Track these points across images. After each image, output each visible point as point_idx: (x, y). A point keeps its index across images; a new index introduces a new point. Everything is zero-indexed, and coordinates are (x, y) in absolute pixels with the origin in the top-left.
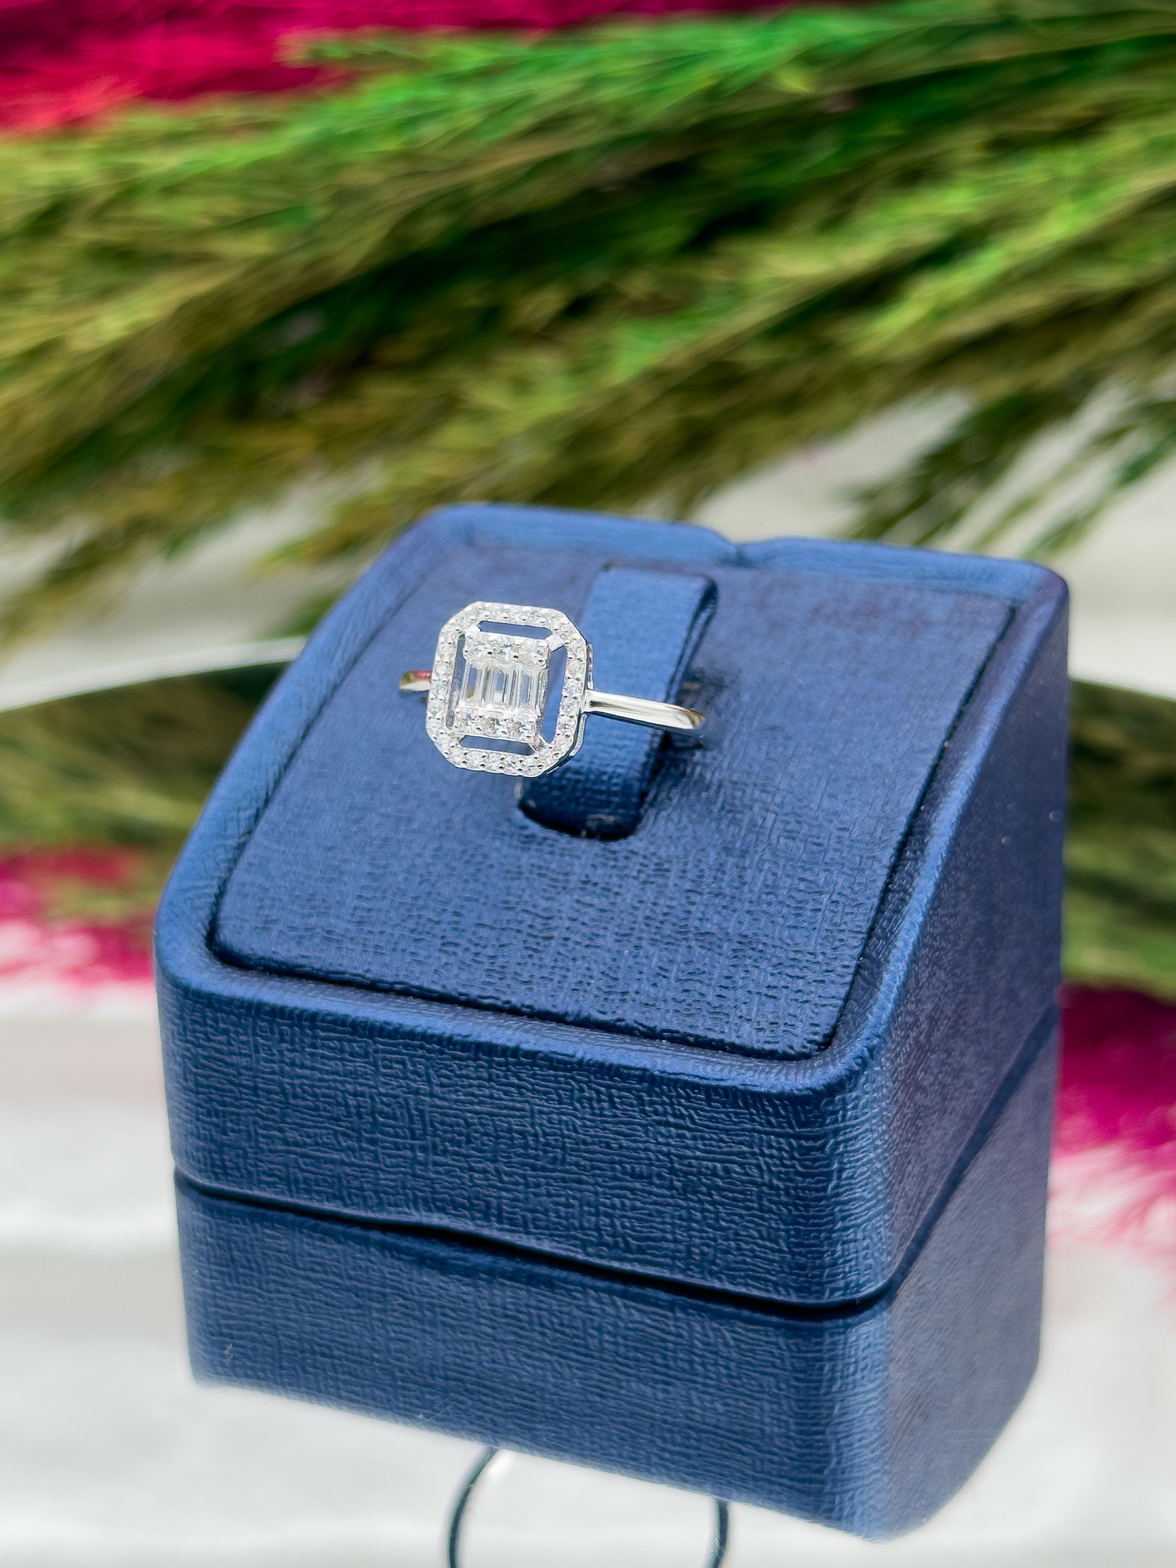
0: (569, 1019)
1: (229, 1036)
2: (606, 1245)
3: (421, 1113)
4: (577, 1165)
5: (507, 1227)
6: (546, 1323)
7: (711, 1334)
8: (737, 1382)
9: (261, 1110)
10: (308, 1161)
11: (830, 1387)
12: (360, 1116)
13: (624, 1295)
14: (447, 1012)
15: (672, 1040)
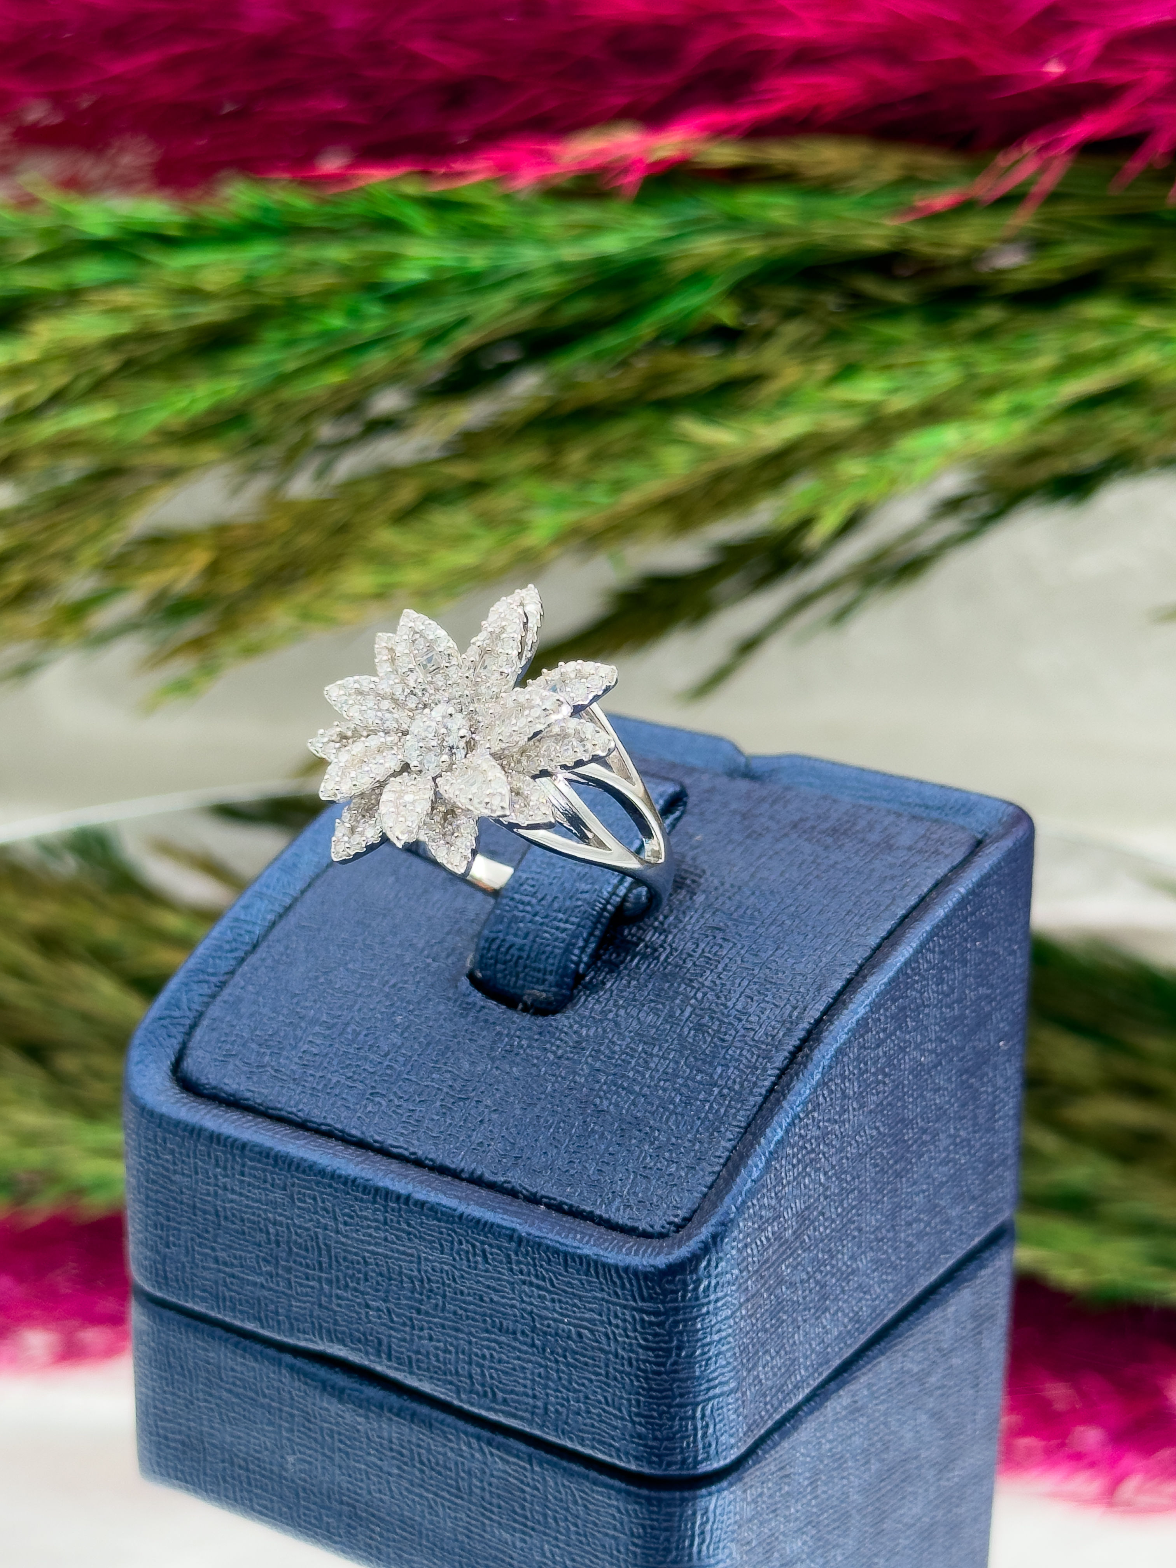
0: (464, 1176)
1: (174, 1156)
2: (477, 1394)
4: (455, 1313)
6: (425, 1460)
8: (583, 1539)
10: (234, 1281)
12: (278, 1243)
13: (489, 1443)
14: (358, 1156)
15: (549, 1206)
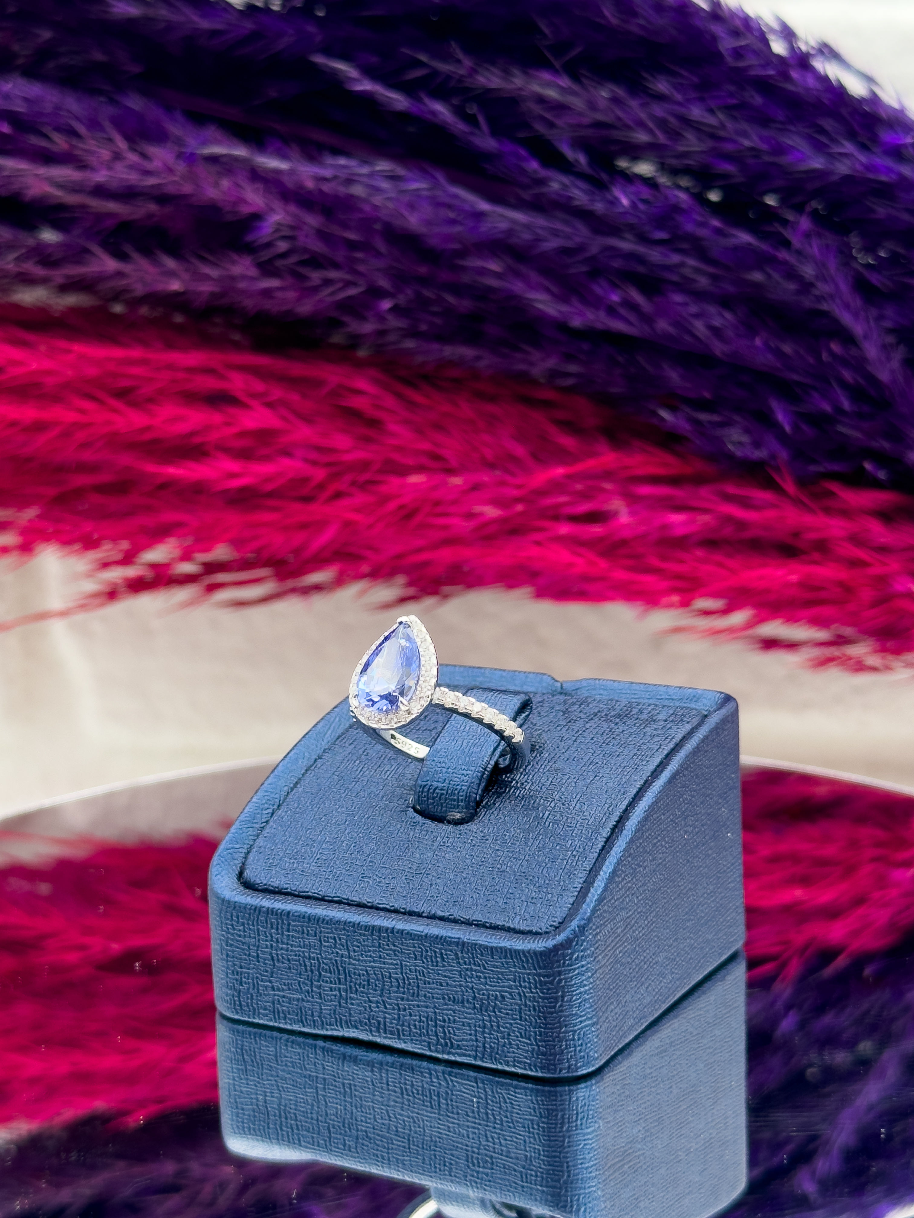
3: (344, 969)
5: (389, 1036)
9: (261, 970)
11: (562, 1128)
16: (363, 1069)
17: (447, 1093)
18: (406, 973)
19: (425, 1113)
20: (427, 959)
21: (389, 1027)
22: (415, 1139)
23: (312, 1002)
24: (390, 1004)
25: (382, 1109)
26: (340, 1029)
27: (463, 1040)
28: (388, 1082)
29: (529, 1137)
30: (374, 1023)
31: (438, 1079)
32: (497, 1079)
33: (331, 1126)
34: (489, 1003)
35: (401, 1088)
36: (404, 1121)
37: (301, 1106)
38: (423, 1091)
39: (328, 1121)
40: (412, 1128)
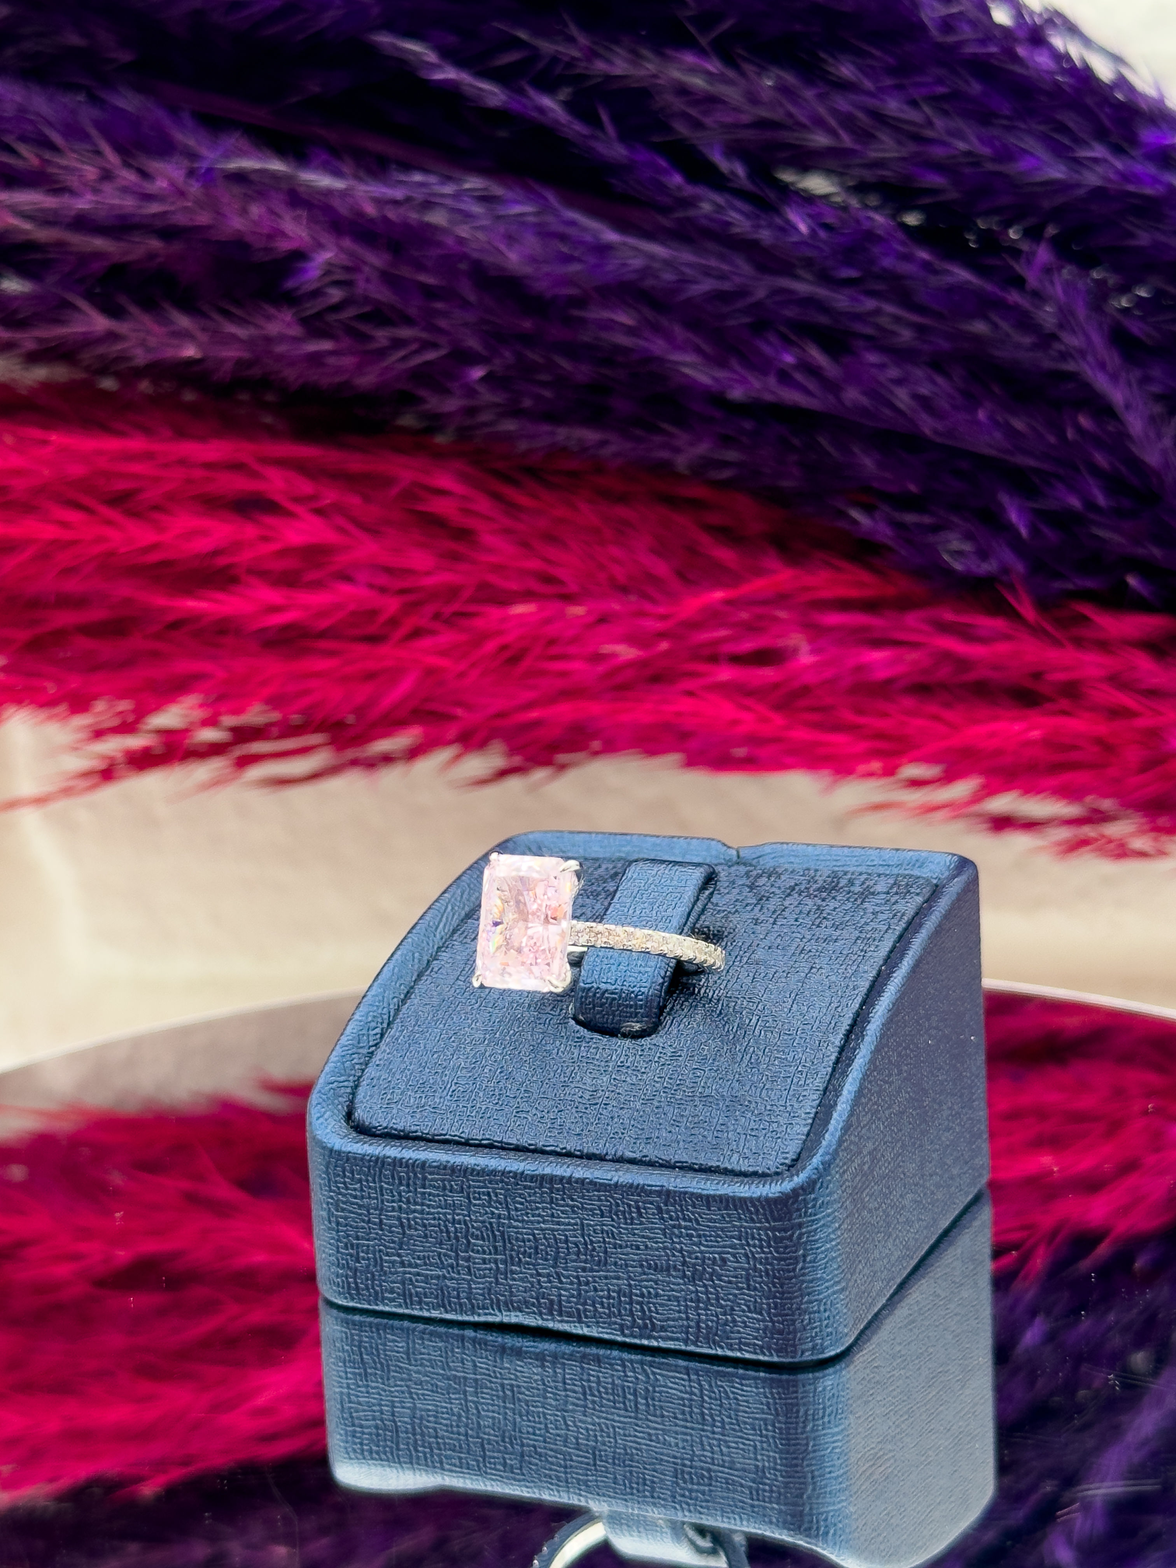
3: (503, 1233)
5: (566, 1319)
7: (716, 1390)
9: (385, 1240)
11: (805, 1427)
16: (530, 1364)
17: (647, 1390)
18: (589, 1235)
19: (617, 1418)
20: (617, 1216)
21: (565, 1307)
22: (603, 1453)
23: (457, 1280)
24: (567, 1277)
25: (557, 1416)
26: (498, 1313)
27: (668, 1319)
28: (564, 1378)
29: (762, 1442)
30: (545, 1303)
31: (634, 1372)
32: (715, 1368)
33: (485, 1442)
34: (704, 1269)
35: (583, 1387)
36: (587, 1429)
37: (443, 1418)
38: (613, 1389)
39: (482, 1435)
40: (599, 1438)
